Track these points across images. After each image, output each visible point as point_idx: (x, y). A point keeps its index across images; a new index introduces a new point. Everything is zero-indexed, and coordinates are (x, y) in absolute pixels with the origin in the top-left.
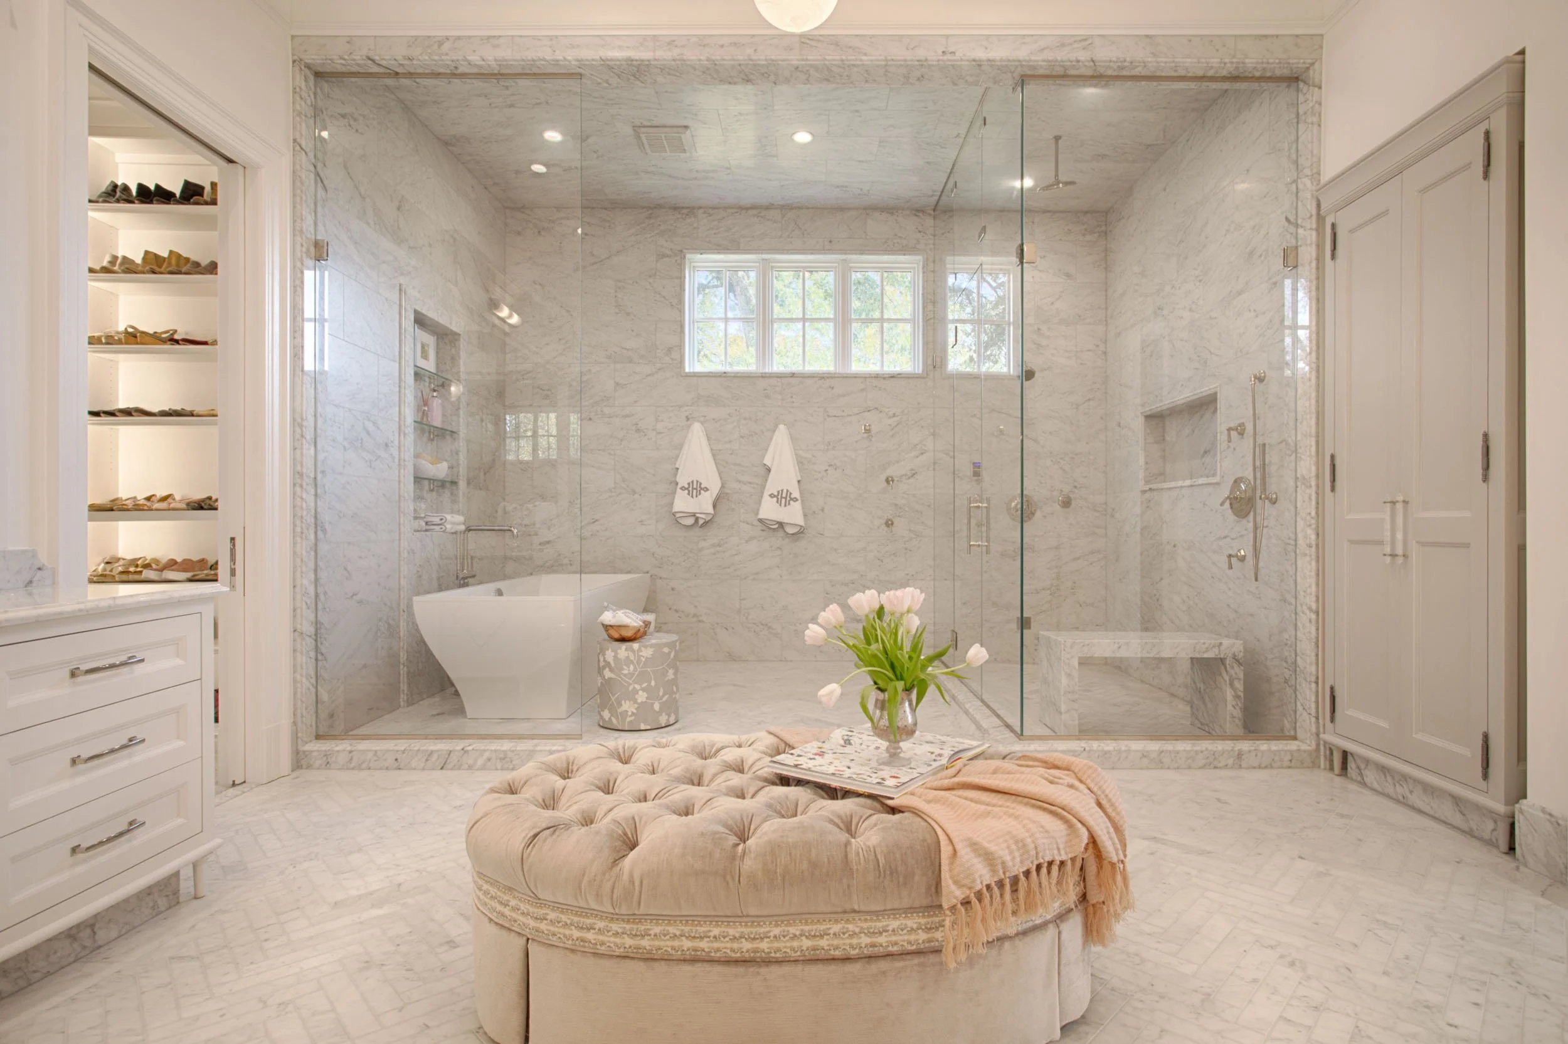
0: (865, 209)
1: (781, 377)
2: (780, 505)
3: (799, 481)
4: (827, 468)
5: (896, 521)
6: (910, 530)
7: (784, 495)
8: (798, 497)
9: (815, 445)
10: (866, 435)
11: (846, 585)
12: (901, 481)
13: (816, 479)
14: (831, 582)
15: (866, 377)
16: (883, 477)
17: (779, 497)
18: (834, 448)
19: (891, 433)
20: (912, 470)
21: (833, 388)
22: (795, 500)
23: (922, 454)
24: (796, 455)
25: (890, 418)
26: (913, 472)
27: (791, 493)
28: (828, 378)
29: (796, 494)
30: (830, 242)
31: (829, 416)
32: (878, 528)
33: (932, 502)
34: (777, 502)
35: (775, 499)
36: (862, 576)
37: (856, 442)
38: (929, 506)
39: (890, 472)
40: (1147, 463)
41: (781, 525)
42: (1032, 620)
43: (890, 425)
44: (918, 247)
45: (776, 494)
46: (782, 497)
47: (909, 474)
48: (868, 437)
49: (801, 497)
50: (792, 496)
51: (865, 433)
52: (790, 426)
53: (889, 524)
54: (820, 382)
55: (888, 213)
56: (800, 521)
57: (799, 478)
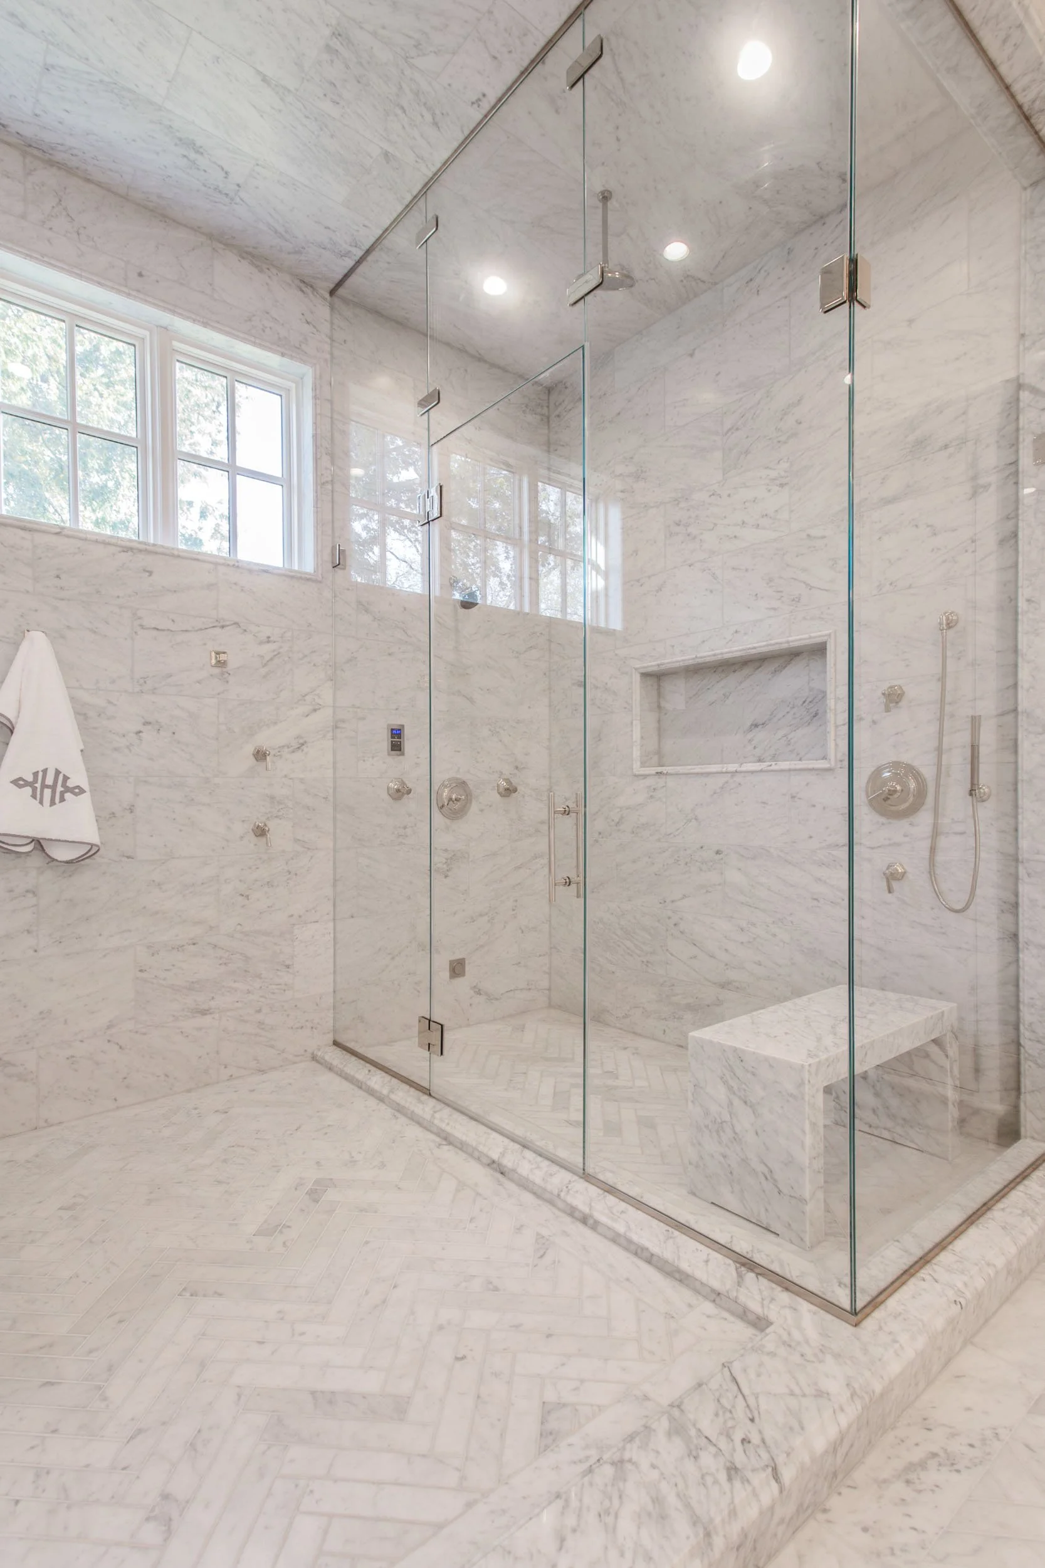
0: (210, 236)
1: (30, 530)
2: (41, 802)
3: (82, 751)
4: (141, 728)
5: (271, 825)
6: (296, 841)
7: (49, 781)
8: (85, 785)
9: (113, 682)
10: (217, 671)
11: (180, 948)
12: (281, 756)
13: (116, 749)
14: (149, 947)
15: (216, 564)
16: (250, 749)
17: (38, 785)
18: (154, 691)
19: (263, 671)
20: (299, 737)
21: (150, 573)
22: (78, 791)
23: (315, 710)
24: (73, 699)
25: (261, 643)
26: (301, 741)
27: (66, 778)
28: (140, 551)
29: (79, 778)
30: (140, 275)
31: (142, 627)
32: (242, 838)
33: (331, 791)
34: (34, 796)
35: (28, 790)
36: (211, 928)
37: (199, 682)
38: (326, 798)
39: (264, 739)
40: (642, 738)
41: (39, 844)
42: (467, 962)
43: (262, 657)
44: (303, 347)
45: (30, 779)
46: (44, 786)
47: (295, 745)
48: (222, 674)
49: (91, 784)
50: (70, 784)
51: (215, 666)
52: (57, 637)
53: (261, 832)
54: (124, 556)
55: (252, 263)
56: (90, 833)
57: (82, 747)
